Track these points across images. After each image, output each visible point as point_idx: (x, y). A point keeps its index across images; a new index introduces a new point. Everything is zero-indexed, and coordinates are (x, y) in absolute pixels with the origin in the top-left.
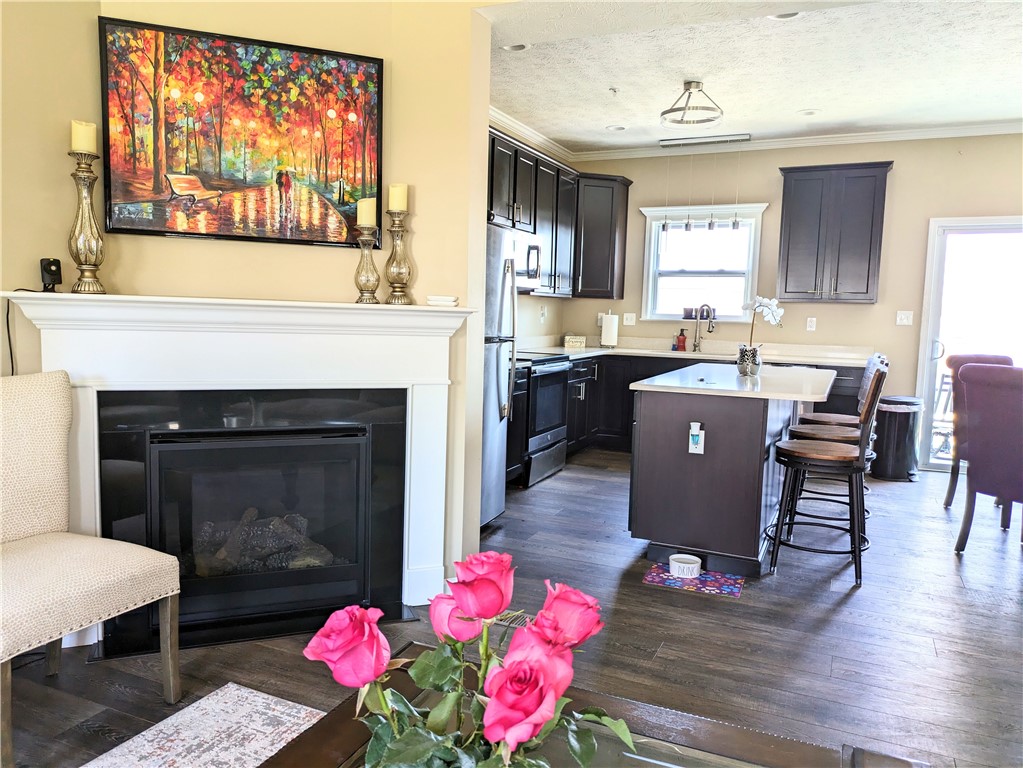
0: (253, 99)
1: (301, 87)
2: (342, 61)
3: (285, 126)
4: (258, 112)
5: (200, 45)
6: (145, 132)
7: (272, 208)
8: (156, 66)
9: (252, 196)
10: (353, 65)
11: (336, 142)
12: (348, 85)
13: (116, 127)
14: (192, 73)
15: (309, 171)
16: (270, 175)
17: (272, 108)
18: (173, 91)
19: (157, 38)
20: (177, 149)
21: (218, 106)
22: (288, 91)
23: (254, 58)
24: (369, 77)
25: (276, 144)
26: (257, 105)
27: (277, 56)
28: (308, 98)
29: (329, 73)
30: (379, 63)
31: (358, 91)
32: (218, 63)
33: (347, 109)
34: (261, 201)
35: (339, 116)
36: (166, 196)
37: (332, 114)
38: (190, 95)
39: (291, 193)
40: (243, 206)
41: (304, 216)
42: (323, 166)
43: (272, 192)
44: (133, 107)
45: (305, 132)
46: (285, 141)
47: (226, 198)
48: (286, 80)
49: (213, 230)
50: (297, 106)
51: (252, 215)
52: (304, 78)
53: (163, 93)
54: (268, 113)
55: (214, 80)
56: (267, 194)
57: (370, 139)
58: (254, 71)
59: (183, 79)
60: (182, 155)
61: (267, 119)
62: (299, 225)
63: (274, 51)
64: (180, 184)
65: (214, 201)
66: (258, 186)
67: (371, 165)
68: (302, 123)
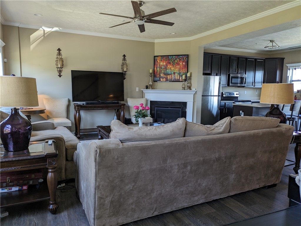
0: (171, 63)
1: (177, 60)
2: (183, 56)
3: (175, 66)
4: (171, 65)
5: (165, 57)
6: (158, 69)
8: (160, 61)
9: (170, 76)
11: (181, 67)
12: (183, 59)
13: (155, 69)
14: (164, 61)
15: (178, 71)
18: (162, 63)
19: (160, 57)
21: (167, 64)
22: (175, 61)
23: (171, 57)
24: (186, 57)
25: (173, 68)
27: (174, 57)
28: (178, 62)
29: (181, 58)
30: (188, 55)
31: (185, 60)
32: (167, 59)
33: (183, 63)
34: (171, 76)
35: (182, 63)
36: (160, 77)
37: (181, 63)
39: (175, 75)
40: (169, 77)
41: (177, 78)
43: (173, 75)
44: (157, 66)
45: (177, 66)
46: (175, 68)
48: (175, 60)
49: (165, 80)
50: (176, 63)
51: (170, 78)
52: (177, 59)
53: (160, 63)
54: (173, 64)
55: (166, 61)
57: (186, 66)
58: (171, 59)
60: (162, 71)
64: (162, 75)
65: (166, 77)
66: (171, 74)
67: (186, 70)
68: (177, 65)
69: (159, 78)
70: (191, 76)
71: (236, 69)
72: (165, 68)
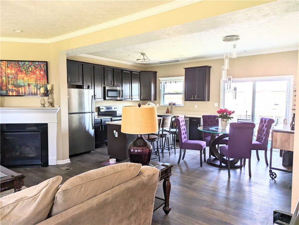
0: (23, 71)
1: (32, 68)
2: (39, 63)
3: (29, 75)
4: (24, 73)
5: (13, 63)
6: (4, 78)
7: (27, 90)
8: (5, 67)
9: (23, 88)
10: (41, 63)
11: (39, 77)
12: (41, 67)
14: (12, 67)
15: (34, 83)
16: (26, 84)
17: (26, 72)
18: (9, 71)
19: (5, 62)
20: (9, 81)
21: (17, 73)
22: (29, 69)
23: (23, 64)
24: (44, 65)
25: (27, 78)
26: (23, 72)
27: (27, 63)
28: (33, 70)
29: (37, 65)
30: (47, 62)
31: (43, 68)
32: (16, 65)
33: (41, 71)
34: (25, 89)
35: (39, 72)
36: (8, 89)
37: (38, 72)
38: (11, 71)
39: (31, 87)
40: (22, 90)
41: (33, 91)
42: (36, 82)
43: (27, 87)
44: (2, 74)
45: (33, 76)
46: (29, 78)
47: (19, 89)
48: (29, 67)
49: (16, 95)
50: (31, 71)
51: (23, 92)
52: (32, 66)
53: (7, 71)
55: (16, 68)
56: (26, 88)
57: (45, 76)
58: (23, 66)
59: (10, 69)
60: (10, 82)
61: (25, 74)
62: (32, 93)
63: (26, 62)
64: (10, 87)
65: (16, 90)
66: (24, 86)
67: (46, 81)
68: (32, 74)
69: (7, 91)
70: (52, 89)
71: (112, 81)
72: (14, 78)
